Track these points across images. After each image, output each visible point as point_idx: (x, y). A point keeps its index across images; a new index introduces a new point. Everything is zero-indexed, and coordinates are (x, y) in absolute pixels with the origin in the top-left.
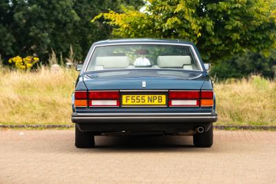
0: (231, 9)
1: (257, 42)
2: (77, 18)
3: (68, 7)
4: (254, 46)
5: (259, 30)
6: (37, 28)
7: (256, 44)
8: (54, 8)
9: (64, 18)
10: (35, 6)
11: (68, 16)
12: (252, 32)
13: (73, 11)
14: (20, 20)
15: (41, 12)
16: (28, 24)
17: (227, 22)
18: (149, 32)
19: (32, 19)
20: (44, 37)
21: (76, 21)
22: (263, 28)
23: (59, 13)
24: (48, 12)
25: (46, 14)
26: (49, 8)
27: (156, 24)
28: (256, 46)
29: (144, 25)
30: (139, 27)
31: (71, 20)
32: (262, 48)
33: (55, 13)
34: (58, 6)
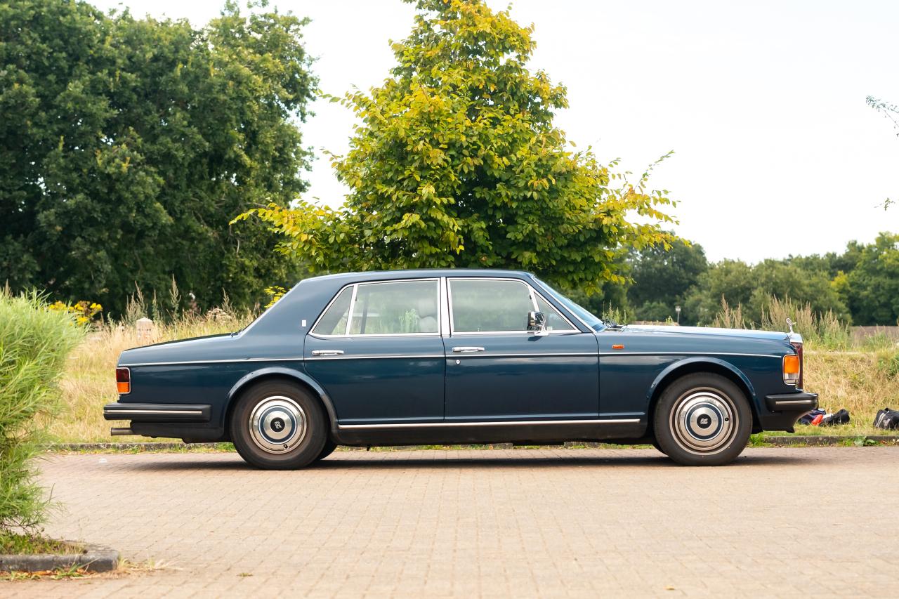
0: (518, 200)
1: (571, 269)
2: (166, 219)
3: (147, 197)
4: (564, 275)
5: (574, 243)
6: (86, 240)
7: (569, 272)
8: (120, 200)
9: (141, 219)
10: (80, 197)
11: (147, 216)
12: (561, 248)
13: (158, 205)
14: (51, 225)
15: (94, 209)
16: (67, 234)
17: (510, 228)
18: (352, 250)
19: (74, 223)
20: (99, 259)
21: (164, 226)
22: (582, 239)
23: (130, 210)
24: (108, 208)
25: (102, 211)
26: (108, 201)
27: (368, 232)
28: (570, 278)
29: (342, 236)
30: (331, 240)
31: (155, 224)
32: (581, 280)
33: (122, 209)
34: (127, 195)
